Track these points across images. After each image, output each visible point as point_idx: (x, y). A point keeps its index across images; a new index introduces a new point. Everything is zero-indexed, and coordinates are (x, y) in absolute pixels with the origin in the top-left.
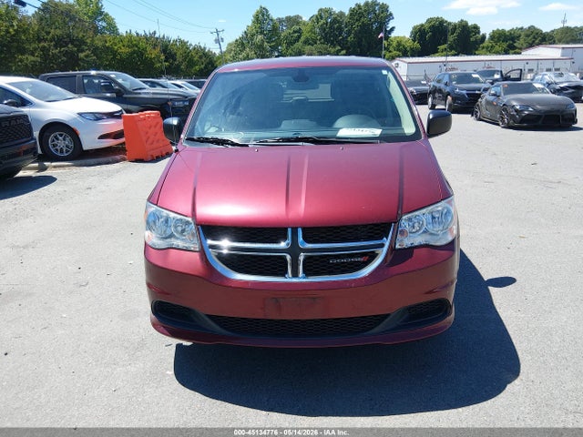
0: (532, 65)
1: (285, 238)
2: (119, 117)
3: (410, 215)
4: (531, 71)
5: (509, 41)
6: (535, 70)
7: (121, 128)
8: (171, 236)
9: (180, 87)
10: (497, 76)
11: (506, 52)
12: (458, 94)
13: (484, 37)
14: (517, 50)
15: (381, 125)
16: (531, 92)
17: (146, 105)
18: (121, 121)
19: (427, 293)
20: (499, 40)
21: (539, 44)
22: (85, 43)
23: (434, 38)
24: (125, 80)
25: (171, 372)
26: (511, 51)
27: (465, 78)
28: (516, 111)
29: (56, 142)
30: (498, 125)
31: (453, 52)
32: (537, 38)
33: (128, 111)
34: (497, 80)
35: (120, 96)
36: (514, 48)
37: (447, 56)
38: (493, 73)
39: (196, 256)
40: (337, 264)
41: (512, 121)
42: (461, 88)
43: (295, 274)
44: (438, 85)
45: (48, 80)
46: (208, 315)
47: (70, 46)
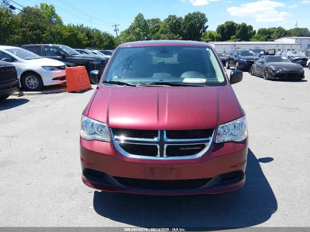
0: (280, 47)
1: (157, 136)
2: (64, 69)
3: (223, 125)
4: (279, 50)
5: (268, 35)
6: (282, 50)
7: (65, 74)
8: (95, 133)
9: (95, 54)
10: (262, 53)
11: (266, 40)
12: (241, 61)
13: (255, 32)
14: (272, 39)
15: (206, 77)
16: (281, 61)
17: (78, 63)
18: (65, 71)
19: (232, 167)
20: (262, 34)
21: (283, 36)
22: (46, 30)
23: (228, 32)
24: (67, 49)
25: (92, 207)
26: (269, 40)
27: (245, 53)
28: (273, 71)
29: (29, 81)
30: (263, 78)
31: (239, 39)
32: (282, 33)
33: (68, 66)
34: (262, 55)
35: (64, 57)
36: (271, 38)
37: (235, 41)
38: (260, 51)
39: (109, 144)
40: (184, 150)
41: (270, 76)
42: (244, 59)
43: (162, 155)
44: (231, 56)
45: (26, 48)
46: (113, 177)
47: (38, 30)
